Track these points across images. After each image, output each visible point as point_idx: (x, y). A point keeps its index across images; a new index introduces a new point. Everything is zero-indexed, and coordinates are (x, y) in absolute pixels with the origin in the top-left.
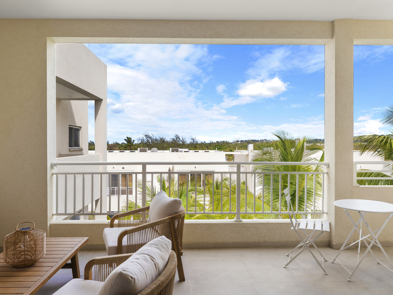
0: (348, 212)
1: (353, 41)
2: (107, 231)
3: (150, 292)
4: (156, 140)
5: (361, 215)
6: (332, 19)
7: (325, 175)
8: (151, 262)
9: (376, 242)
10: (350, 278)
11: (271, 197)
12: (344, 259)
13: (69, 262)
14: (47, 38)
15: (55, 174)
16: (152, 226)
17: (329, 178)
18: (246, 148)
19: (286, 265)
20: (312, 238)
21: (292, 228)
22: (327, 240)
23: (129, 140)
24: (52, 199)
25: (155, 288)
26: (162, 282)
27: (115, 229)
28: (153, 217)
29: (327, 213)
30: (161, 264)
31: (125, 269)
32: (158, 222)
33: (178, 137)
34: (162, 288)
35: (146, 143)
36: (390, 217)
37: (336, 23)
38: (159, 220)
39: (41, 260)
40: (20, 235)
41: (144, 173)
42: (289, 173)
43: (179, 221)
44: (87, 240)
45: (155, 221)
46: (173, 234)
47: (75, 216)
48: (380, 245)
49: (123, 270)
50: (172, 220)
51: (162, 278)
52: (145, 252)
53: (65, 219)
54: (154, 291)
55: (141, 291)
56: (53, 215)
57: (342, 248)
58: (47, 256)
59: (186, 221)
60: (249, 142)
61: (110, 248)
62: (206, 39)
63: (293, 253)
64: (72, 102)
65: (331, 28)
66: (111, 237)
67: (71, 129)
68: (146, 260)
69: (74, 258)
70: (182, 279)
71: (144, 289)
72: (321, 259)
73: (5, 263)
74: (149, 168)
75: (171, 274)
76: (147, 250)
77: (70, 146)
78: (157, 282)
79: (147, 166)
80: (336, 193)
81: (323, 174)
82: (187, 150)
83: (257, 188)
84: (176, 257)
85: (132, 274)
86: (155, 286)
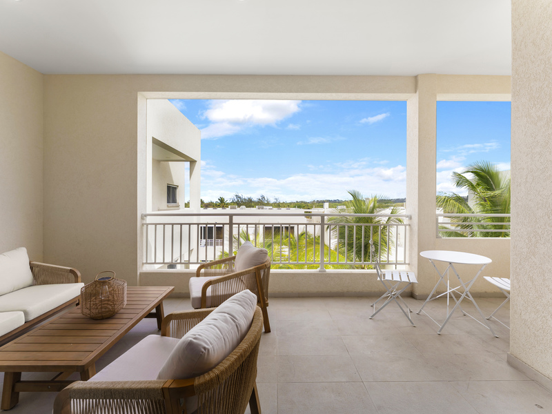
0: (435, 263)
1: (436, 96)
2: (193, 280)
3: (229, 366)
4: (245, 199)
5: (452, 266)
6: (415, 74)
7: (407, 227)
8: (232, 324)
9: (467, 295)
10: (440, 331)
11: (345, 249)
12: (429, 310)
13: (154, 311)
14: (139, 93)
15: (145, 224)
16: (238, 276)
17: (411, 229)
18: (322, 207)
19: (372, 316)
20: (397, 290)
21: (379, 279)
22: (410, 290)
23: (222, 200)
24: (142, 249)
25: (236, 360)
26: (245, 351)
27: (201, 278)
28: (238, 267)
29: (409, 264)
30: (244, 324)
31: (197, 336)
32: (244, 272)
33: (263, 197)
34: (244, 359)
35: (236, 202)
36: (483, 269)
37: (419, 78)
38: (244, 270)
39: (122, 311)
40: (98, 286)
41: (231, 224)
42: (363, 225)
43: (264, 272)
44: (173, 289)
45: (240, 271)
46: (258, 284)
47: (172, 266)
48: (471, 298)
49: (195, 338)
50: (258, 270)
51: (244, 345)
52: (226, 310)
53: (160, 267)
54: (234, 364)
55: (217, 364)
56: (143, 264)
57: (428, 300)
58: (128, 307)
59: (272, 271)
60: (324, 202)
61: (194, 299)
62: (291, 94)
63: (378, 304)
64: (170, 162)
65: (415, 82)
66: (196, 287)
67: (169, 188)
68: (226, 321)
69: (159, 307)
70: (268, 330)
71: (220, 362)
72: (407, 310)
73: (81, 315)
74: (235, 219)
75: (256, 339)
76: (228, 307)
77: (168, 202)
78: (239, 351)
79: (234, 217)
80: (418, 245)
81: (405, 225)
82: (271, 207)
83: (332, 241)
84: (262, 315)
85: (206, 343)
86: (235, 357)
